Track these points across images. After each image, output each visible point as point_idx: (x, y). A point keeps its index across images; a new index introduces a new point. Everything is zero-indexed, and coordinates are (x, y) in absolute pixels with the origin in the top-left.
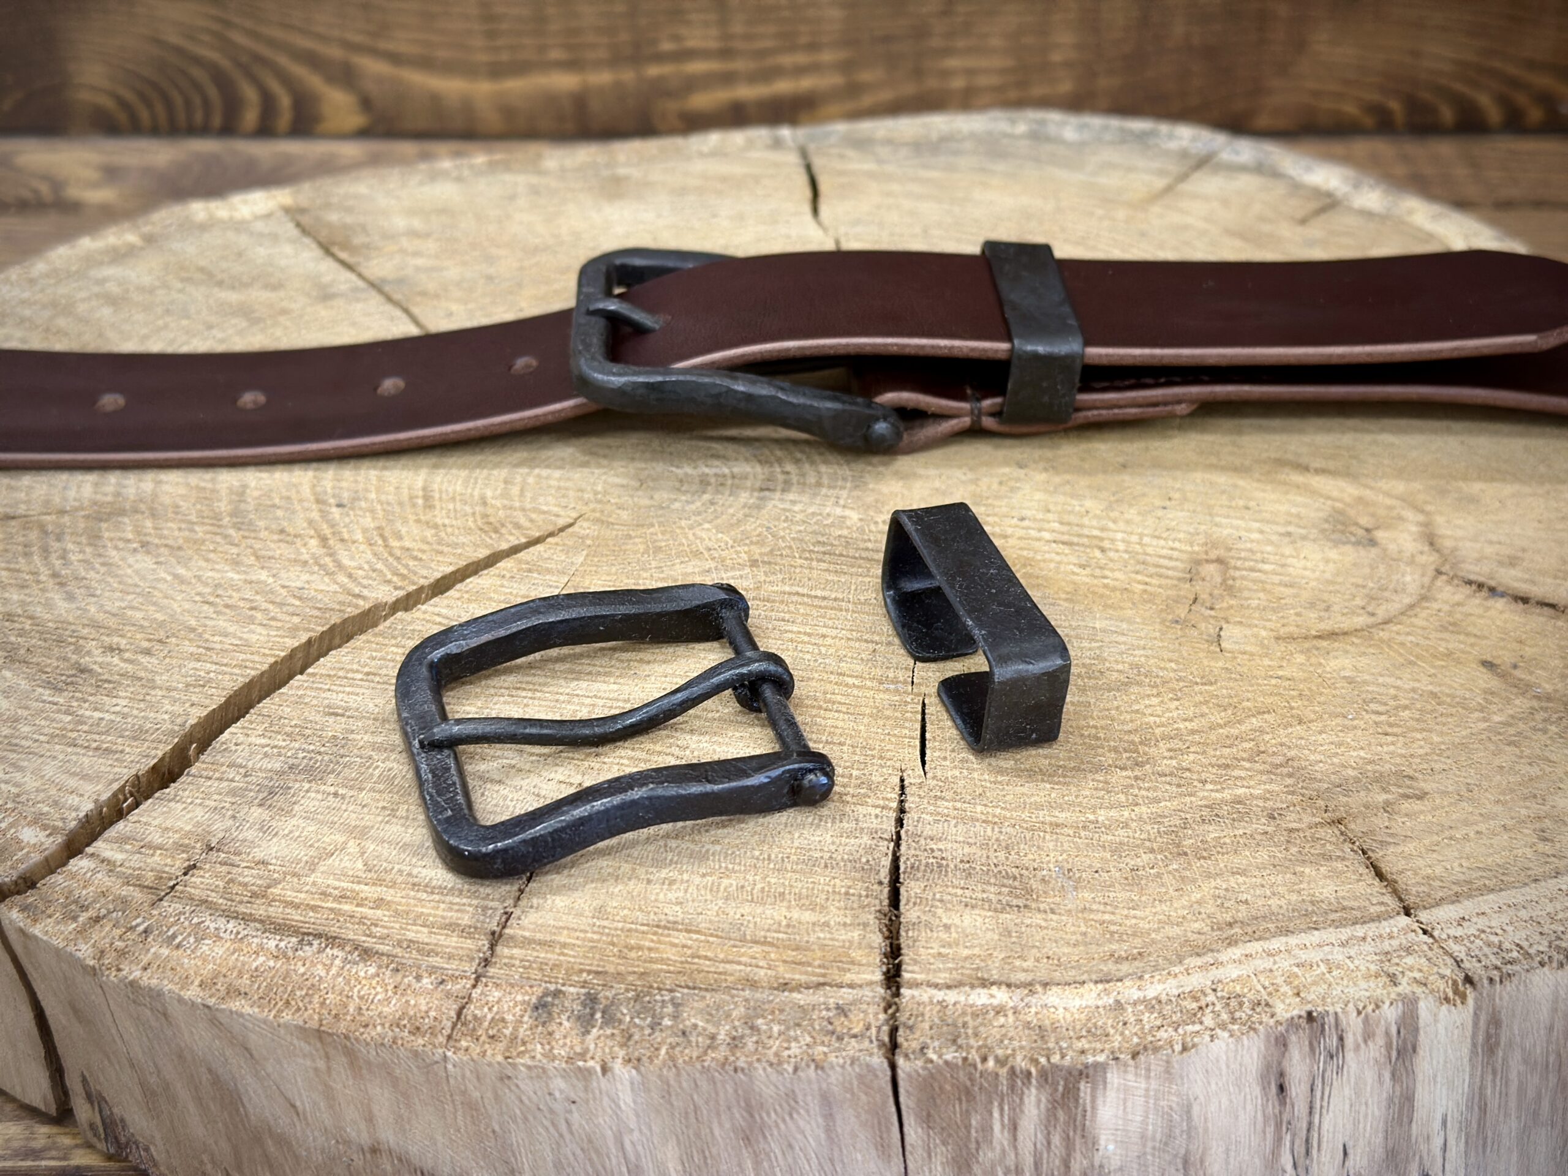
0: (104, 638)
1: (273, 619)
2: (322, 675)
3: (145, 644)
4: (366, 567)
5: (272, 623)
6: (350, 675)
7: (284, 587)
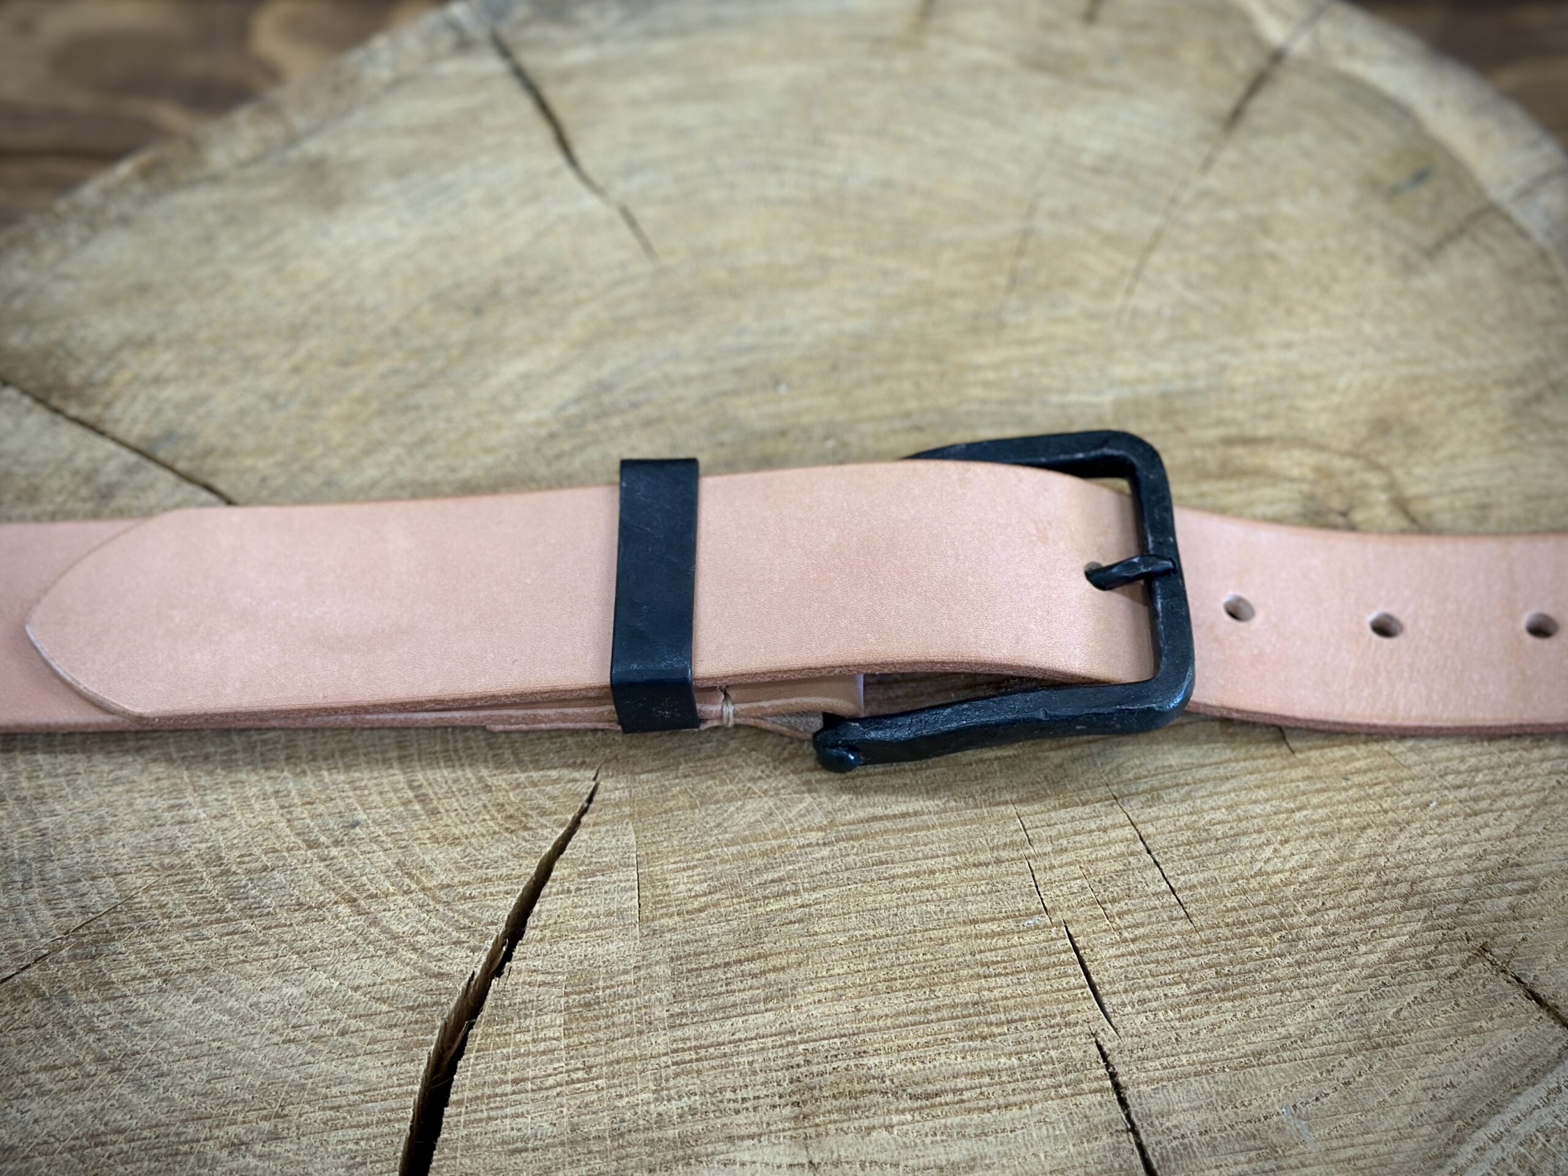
0: (216, 1132)
1: (374, 1041)
2: (470, 1100)
3: (266, 1126)
4: (423, 930)
5: (377, 1047)
6: (498, 1090)
7: (356, 989)
